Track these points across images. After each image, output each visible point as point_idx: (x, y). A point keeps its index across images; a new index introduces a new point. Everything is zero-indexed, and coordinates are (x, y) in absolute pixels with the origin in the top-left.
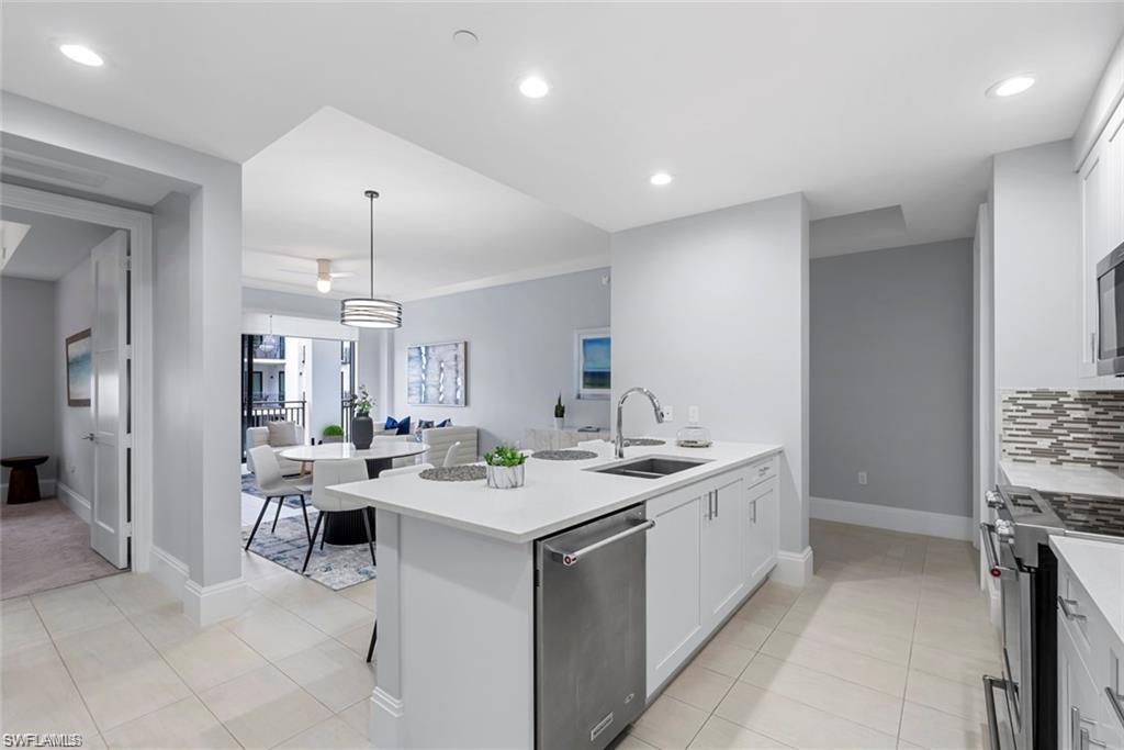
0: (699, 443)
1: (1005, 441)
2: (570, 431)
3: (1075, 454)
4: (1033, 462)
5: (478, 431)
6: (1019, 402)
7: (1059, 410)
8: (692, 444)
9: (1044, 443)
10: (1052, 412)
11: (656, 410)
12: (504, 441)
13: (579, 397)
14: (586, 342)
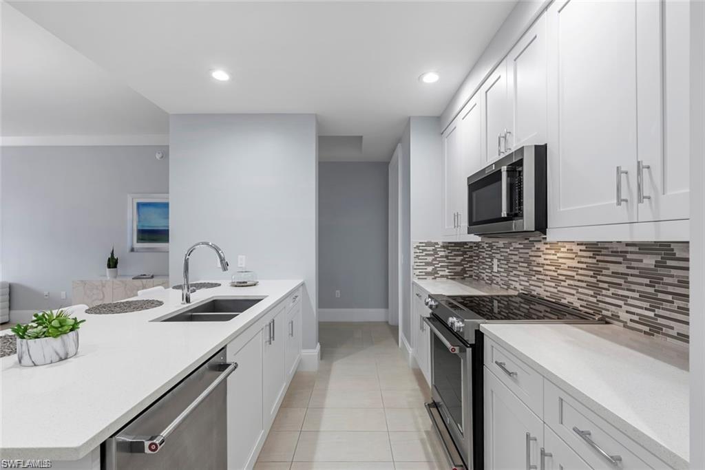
0: (248, 283)
1: (415, 269)
2: (124, 279)
3: (441, 273)
4: (425, 279)
5: (10, 287)
6: (421, 248)
7: (435, 251)
8: (242, 284)
9: (430, 269)
10: (432, 253)
11: (222, 260)
12: (46, 293)
13: (132, 250)
14: (139, 205)
